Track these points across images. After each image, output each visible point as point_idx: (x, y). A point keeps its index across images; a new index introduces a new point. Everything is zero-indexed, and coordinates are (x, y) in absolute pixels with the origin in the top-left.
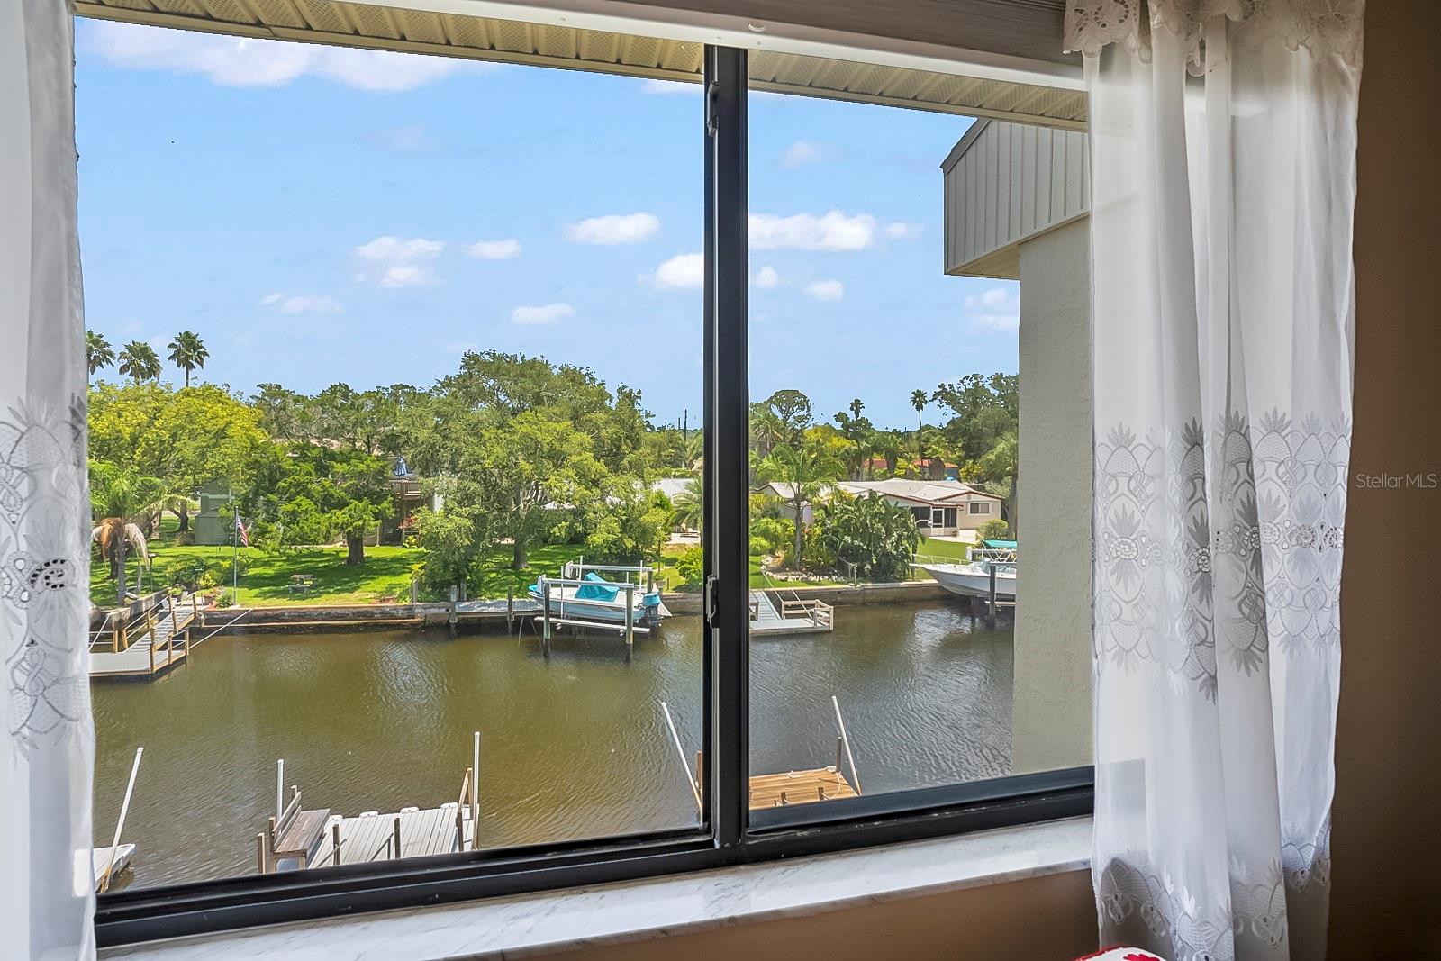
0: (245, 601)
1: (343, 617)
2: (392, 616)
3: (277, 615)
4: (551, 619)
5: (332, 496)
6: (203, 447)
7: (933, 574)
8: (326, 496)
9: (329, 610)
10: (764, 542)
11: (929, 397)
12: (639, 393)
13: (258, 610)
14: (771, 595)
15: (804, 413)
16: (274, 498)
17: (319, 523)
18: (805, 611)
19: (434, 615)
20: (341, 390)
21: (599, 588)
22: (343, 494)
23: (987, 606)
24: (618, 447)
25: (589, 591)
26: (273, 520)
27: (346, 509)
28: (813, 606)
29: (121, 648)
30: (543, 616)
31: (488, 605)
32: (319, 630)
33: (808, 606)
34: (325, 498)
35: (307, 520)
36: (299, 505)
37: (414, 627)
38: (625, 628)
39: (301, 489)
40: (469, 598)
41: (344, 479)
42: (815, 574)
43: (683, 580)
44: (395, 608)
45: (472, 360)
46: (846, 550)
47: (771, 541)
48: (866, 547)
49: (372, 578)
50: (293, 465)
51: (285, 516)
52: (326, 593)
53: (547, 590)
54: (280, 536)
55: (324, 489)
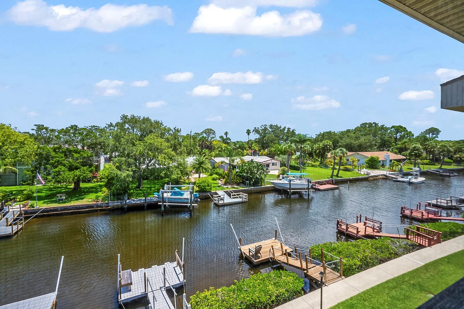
0: (41, 205)
1: (82, 208)
2: (101, 207)
3: (55, 209)
4: (164, 204)
5: (73, 165)
6: (17, 148)
7: (272, 183)
9: (76, 206)
10: (217, 176)
11: (251, 131)
12: (180, 129)
13: (47, 208)
14: (226, 192)
15: (214, 136)
16: (48, 166)
17: (70, 175)
18: (237, 196)
19: (117, 205)
20: (74, 128)
21: (179, 192)
22: (78, 164)
23: (289, 192)
24: (176, 147)
25: (175, 193)
26: (49, 174)
27: (79, 170)
28: (240, 194)
30: (161, 202)
31: (135, 200)
32: (72, 213)
33: (237, 195)
34: (70, 166)
35: (65, 174)
36: (61, 169)
37: (109, 210)
38: (190, 205)
39: (59, 163)
40: (128, 199)
41: (77, 159)
42: (236, 185)
43: (197, 189)
44: (102, 204)
45: (124, 117)
46: (244, 177)
47: (219, 176)
48: (251, 176)
49: (88, 195)
50: (56, 154)
51: (54, 173)
52: (72, 200)
53: (163, 194)
54: (54, 180)
55: (70, 162)
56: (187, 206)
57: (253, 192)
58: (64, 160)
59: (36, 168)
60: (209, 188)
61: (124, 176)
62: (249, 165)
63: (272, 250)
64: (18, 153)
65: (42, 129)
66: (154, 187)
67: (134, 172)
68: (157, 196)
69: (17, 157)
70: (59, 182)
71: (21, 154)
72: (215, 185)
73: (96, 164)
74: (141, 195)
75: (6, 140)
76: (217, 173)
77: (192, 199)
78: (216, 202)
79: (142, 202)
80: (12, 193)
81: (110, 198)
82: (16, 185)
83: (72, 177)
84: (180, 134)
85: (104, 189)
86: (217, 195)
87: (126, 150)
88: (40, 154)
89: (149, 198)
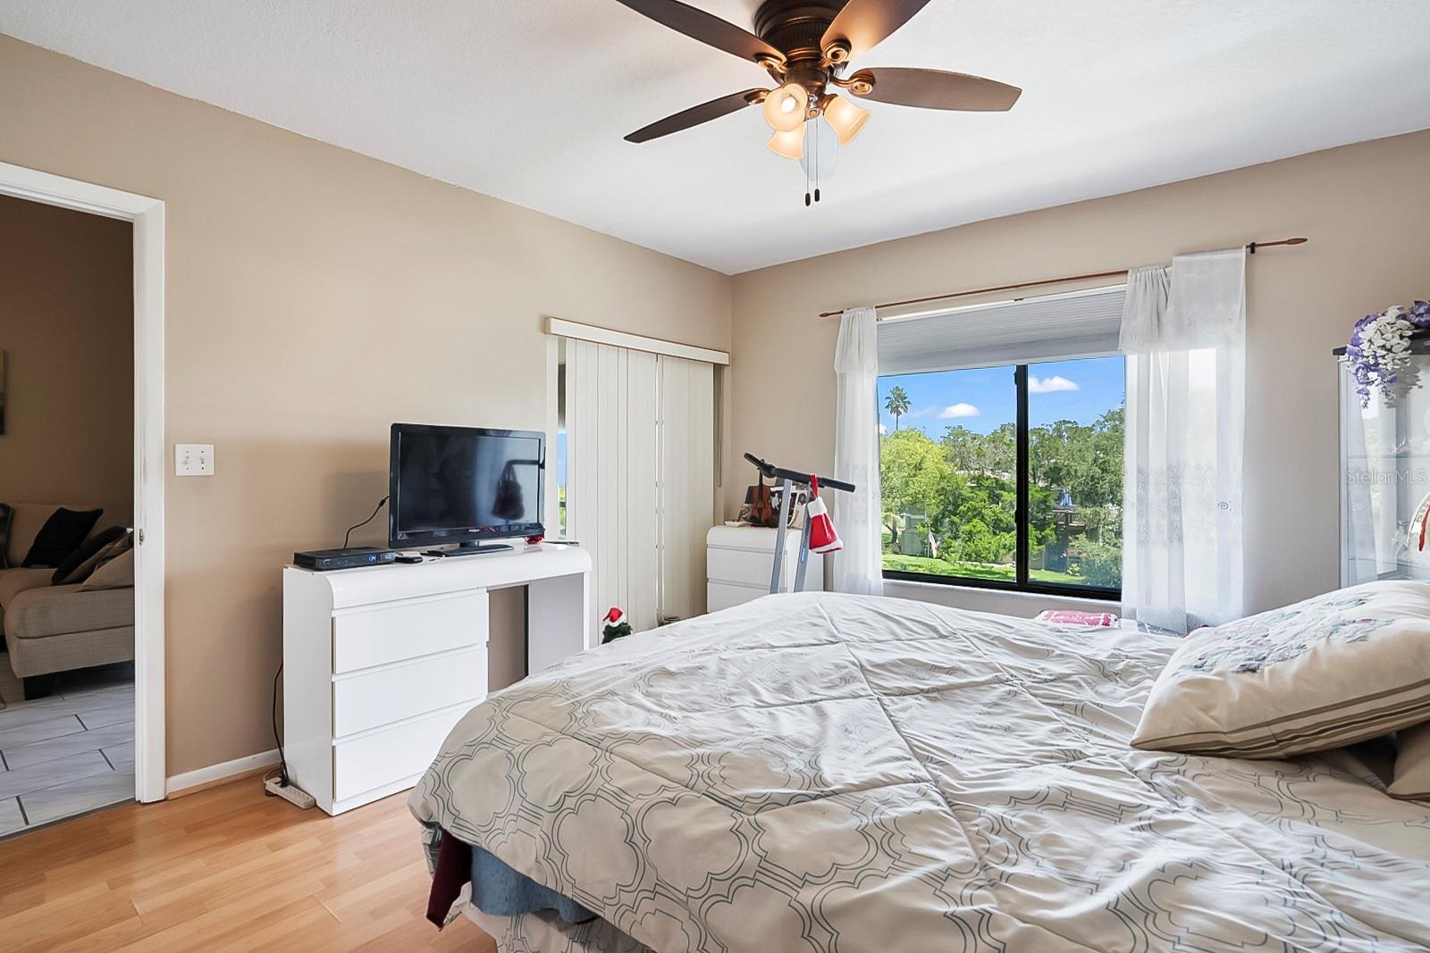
5: (1001, 521)
6: (907, 477)
8: (996, 520)
16: (956, 519)
26: (955, 538)
36: (974, 527)
39: (976, 513)
50: (971, 493)
58: (985, 507)
88: (944, 491)
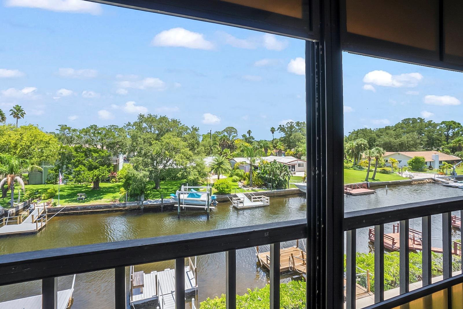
0: (62, 204)
1: (100, 208)
2: (118, 207)
3: (75, 208)
4: (181, 205)
5: (92, 165)
6: (42, 147)
7: (297, 186)
8: (90, 165)
9: (95, 206)
10: (238, 178)
11: (276, 129)
12: (198, 128)
13: (68, 207)
14: (246, 195)
15: (235, 134)
16: (70, 166)
17: (89, 175)
19: (133, 206)
20: (94, 127)
21: (196, 194)
22: (97, 164)
24: (193, 147)
25: (192, 195)
26: (70, 174)
27: (98, 170)
28: (261, 197)
29: (20, 223)
30: (178, 204)
31: (152, 202)
33: (259, 198)
34: (89, 166)
35: (84, 173)
36: (81, 168)
37: (126, 210)
38: (207, 207)
39: (80, 162)
40: (145, 200)
41: (96, 159)
42: (258, 187)
43: (216, 191)
44: (119, 204)
45: (142, 116)
46: (266, 179)
47: (240, 177)
48: (274, 178)
49: (106, 194)
50: (77, 154)
51: (75, 172)
52: (91, 200)
53: (179, 195)
54: (74, 180)
55: (90, 162)
56: (204, 208)
57: (276, 195)
58: (85, 160)
59: (59, 167)
60: (229, 190)
61: (141, 177)
62: (271, 166)
63: (291, 259)
64: (43, 152)
65: (65, 129)
66: (172, 189)
67: (151, 172)
68: (173, 197)
69: (42, 156)
70: (79, 182)
71: (46, 153)
72: (235, 187)
73: (115, 163)
74: (157, 196)
75: (34, 140)
76: (237, 175)
77: (210, 201)
78: (235, 205)
79: (159, 203)
80: (38, 191)
81: (127, 199)
82: (42, 184)
83: (91, 176)
84: (198, 133)
85: (122, 189)
86: (237, 198)
87: (143, 150)
88: (63, 154)
89: (166, 200)
